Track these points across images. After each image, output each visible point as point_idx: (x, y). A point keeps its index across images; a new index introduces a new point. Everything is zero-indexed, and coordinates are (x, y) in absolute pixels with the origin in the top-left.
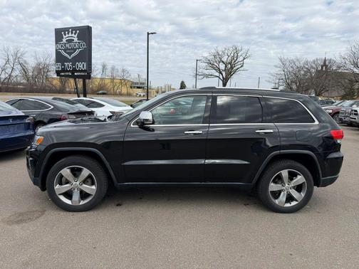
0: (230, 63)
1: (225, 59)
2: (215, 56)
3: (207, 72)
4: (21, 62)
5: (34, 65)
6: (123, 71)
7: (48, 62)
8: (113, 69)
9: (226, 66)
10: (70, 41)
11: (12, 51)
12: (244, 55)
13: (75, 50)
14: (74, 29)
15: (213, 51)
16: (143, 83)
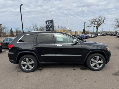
0: (99, 22)
1: (97, 20)
2: (93, 20)
3: (90, 25)
4: (37, 27)
5: (40, 28)
6: (64, 27)
7: (43, 27)
8: (61, 27)
9: (97, 23)
10: (49, 23)
11: (34, 25)
12: (104, 18)
13: (50, 25)
14: (50, 21)
15: (93, 18)
16: (71, 31)
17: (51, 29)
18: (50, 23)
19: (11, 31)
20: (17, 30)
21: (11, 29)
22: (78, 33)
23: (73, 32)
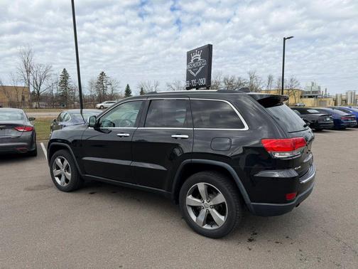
10: (196, 61)
13: (199, 68)
14: (199, 49)
16: (316, 92)
17: (203, 81)
18: (199, 58)
19: (128, 92)
20: (142, 89)
21: (128, 86)
22: (346, 101)
23: (326, 97)
